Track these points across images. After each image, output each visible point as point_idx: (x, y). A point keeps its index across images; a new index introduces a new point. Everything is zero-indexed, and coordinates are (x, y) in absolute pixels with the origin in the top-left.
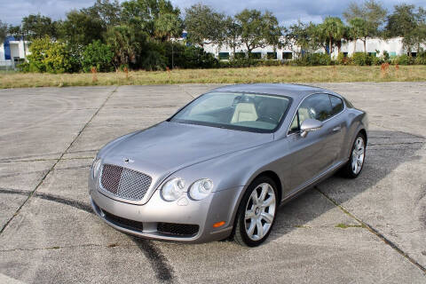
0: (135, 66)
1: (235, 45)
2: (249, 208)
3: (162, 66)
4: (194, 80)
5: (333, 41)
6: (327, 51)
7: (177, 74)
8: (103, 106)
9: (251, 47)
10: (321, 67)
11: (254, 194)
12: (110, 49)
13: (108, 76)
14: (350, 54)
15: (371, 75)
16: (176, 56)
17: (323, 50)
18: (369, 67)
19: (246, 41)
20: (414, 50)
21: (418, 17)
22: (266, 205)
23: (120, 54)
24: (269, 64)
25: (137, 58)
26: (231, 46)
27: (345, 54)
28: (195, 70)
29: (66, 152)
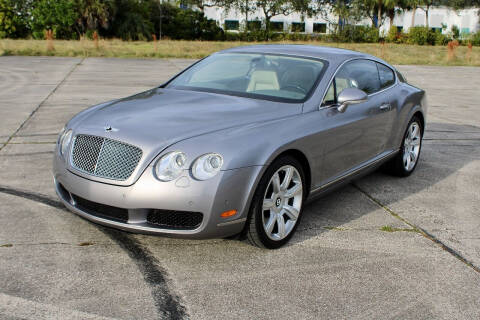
0: (107, 34)
1: (248, 9)
2: (269, 196)
3: (146, 35)
4: (189, 54)
5: (384, 9)
6: (375, 23)
7: (166, 45)
8: (63, 81)
9: (269, 14)
10: (366, 44)
11: (275, 178)
12: (72, 7)
13: (69, 45)
14: (406, 29)
15: (433, 57)
16: (166, 21)
17: (369, 22)
18: (431, 47)
19: (264, 6)
22: (290, 196)
23: (86, 15)
24: (293, 39)
25: (110, 21)
26: (243, 11)
27: (400, 29)
28: (191, 42)
29: (15, 136)
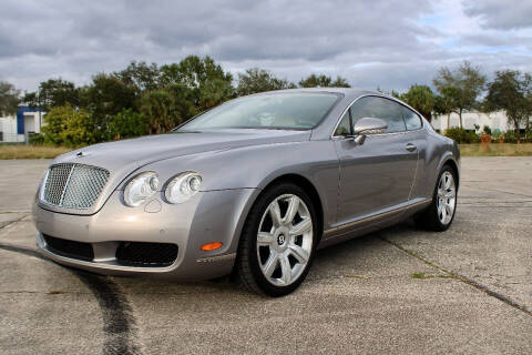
2: (266, 229)
11: (274, 208)
12: (143, 119)
14: (443, 130)
20: (522, 127)
21: (524, 84)
22: (298, 233)
